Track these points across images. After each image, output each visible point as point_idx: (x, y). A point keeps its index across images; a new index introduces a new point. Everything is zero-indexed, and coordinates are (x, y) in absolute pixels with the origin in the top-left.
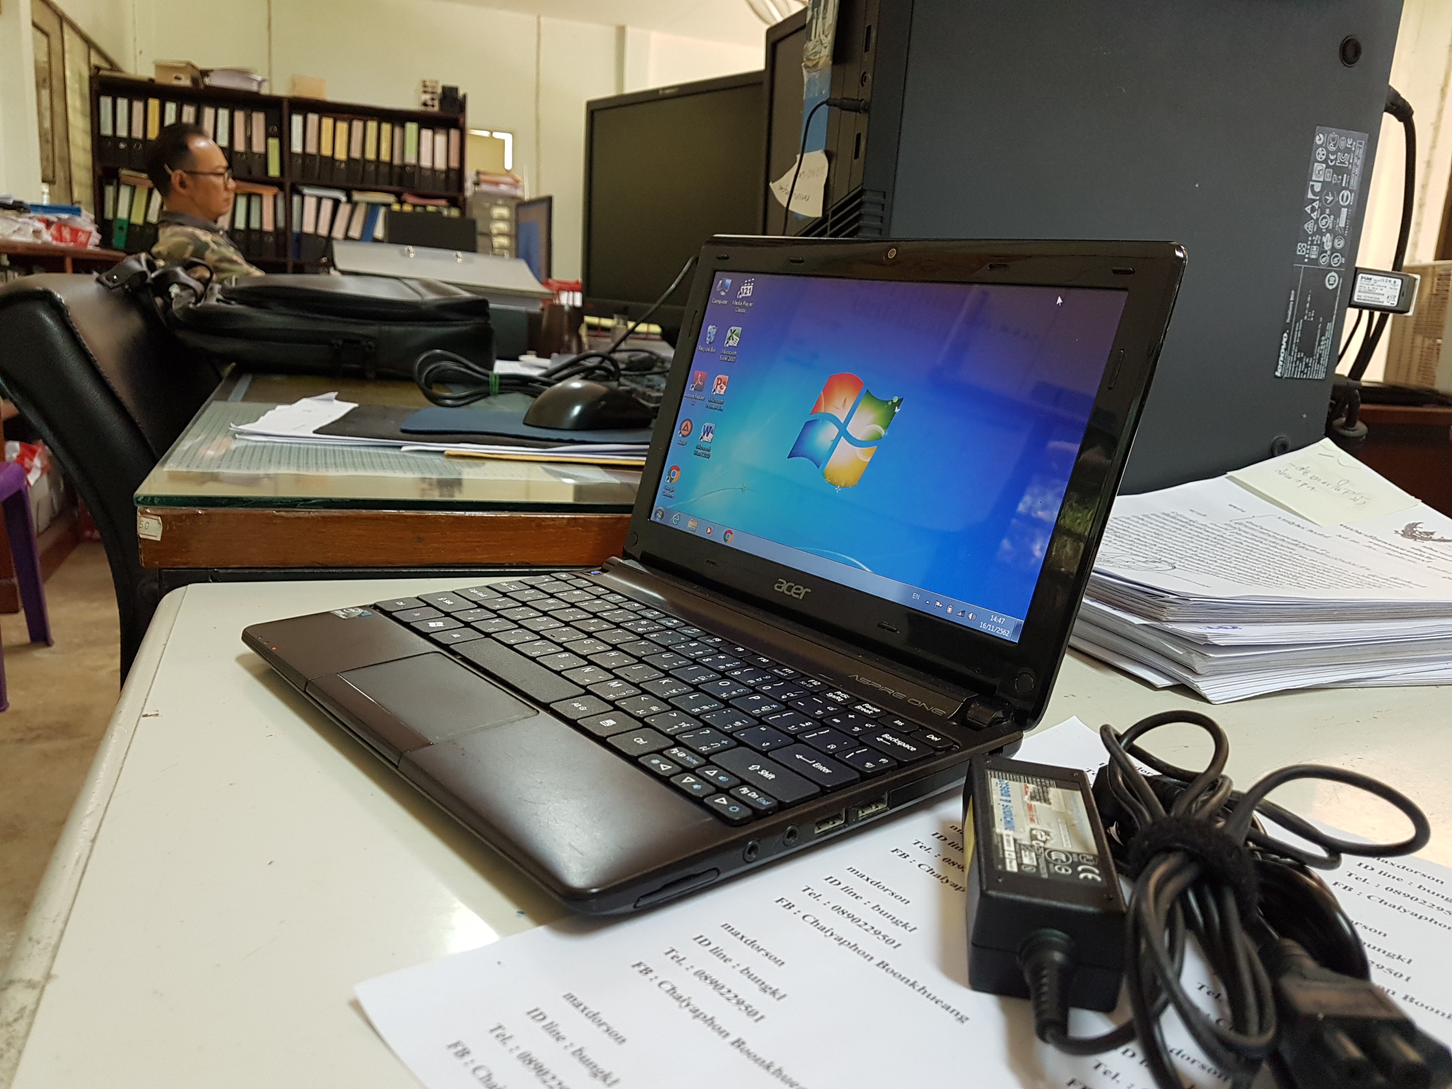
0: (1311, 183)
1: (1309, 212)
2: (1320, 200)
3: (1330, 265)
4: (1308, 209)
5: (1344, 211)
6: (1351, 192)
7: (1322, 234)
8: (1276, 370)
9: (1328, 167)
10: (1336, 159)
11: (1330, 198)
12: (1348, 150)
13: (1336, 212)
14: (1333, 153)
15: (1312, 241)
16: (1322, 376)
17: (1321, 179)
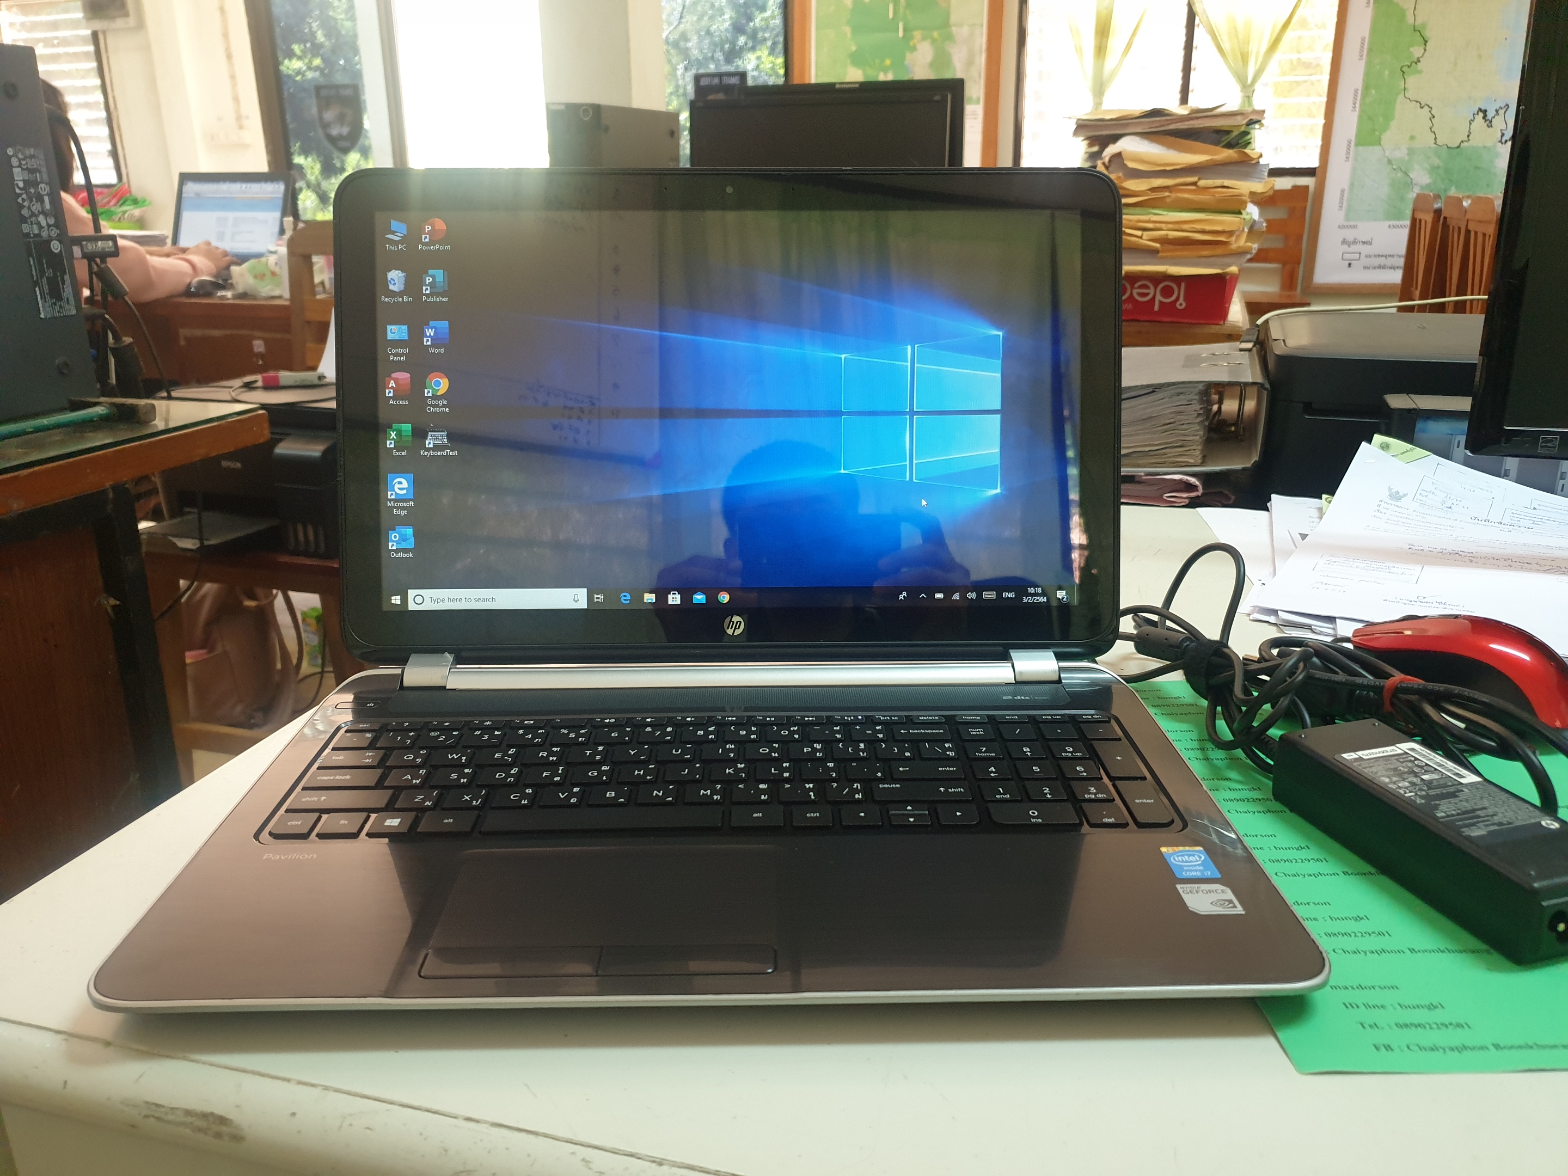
0: (16, 182)
1: (21, 202)
2: (26, 193)
3: (49, 236)
4: (20, 200)
5: (46, 199)
6: (46, 184)
7: (36, 216)
8: (40, 314)
9: (23, 169)
10: (27, 163)
11: (32, 191)
12: (32, 157)
13: (40, 199)
14: (24, 159)
15: (32, 222)
16: (74, 312)
17: (22, 179)
